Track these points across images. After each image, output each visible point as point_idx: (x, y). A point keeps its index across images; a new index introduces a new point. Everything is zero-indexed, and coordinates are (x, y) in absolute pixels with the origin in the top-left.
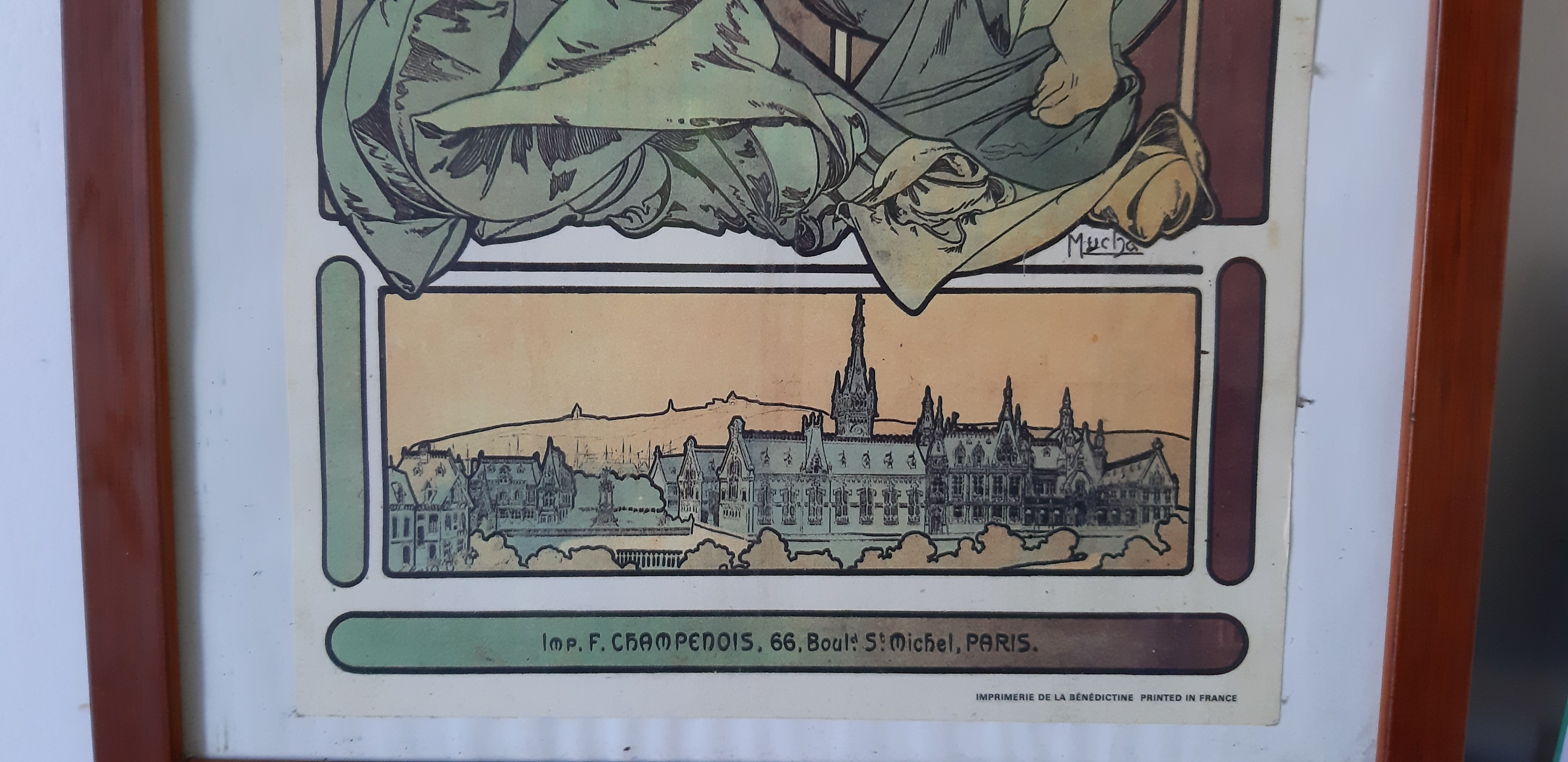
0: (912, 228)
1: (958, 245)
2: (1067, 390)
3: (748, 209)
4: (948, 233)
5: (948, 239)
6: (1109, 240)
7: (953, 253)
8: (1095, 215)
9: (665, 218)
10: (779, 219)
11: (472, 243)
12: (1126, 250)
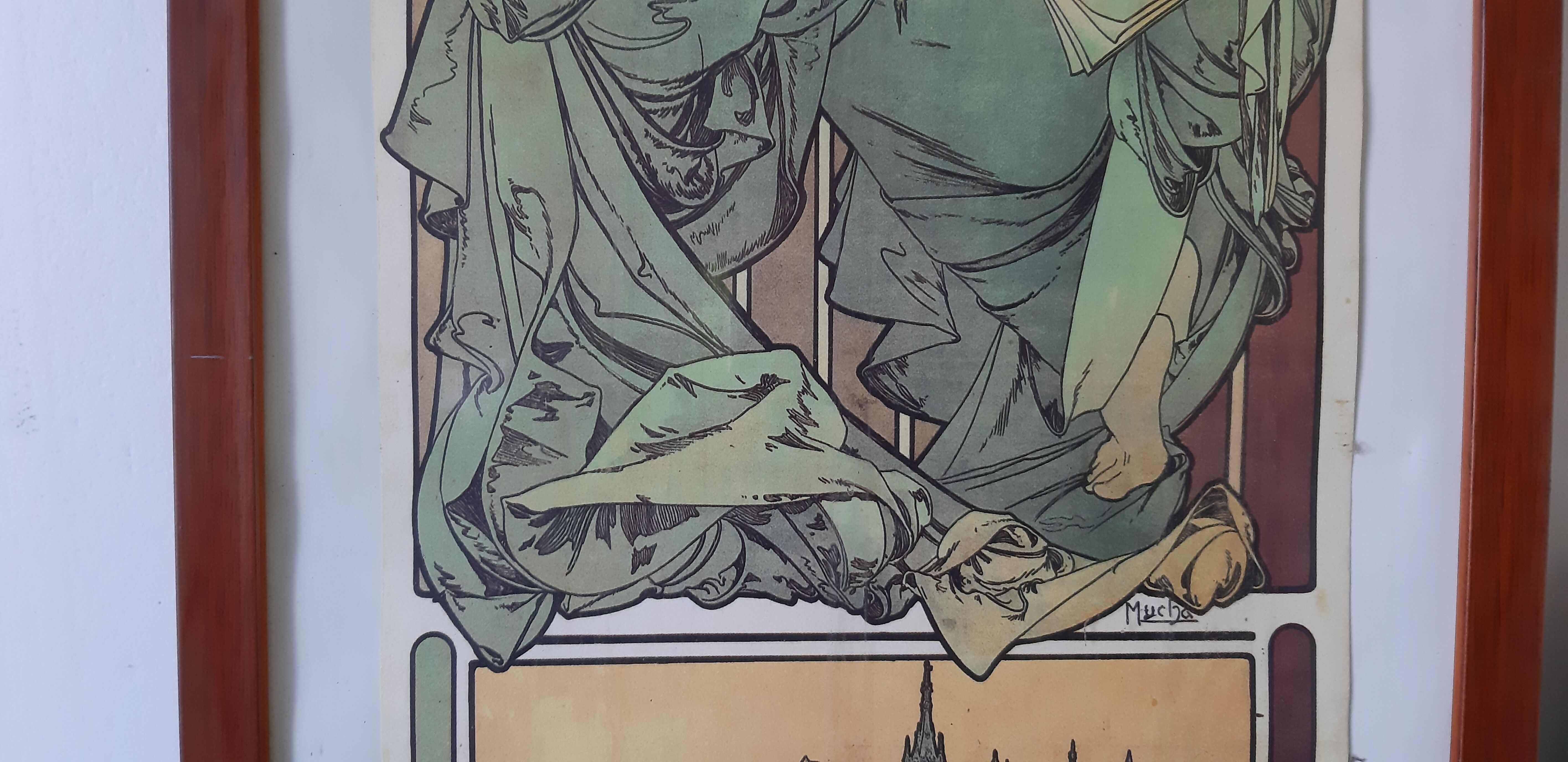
0: (975, 597)
1: (1021, 613)
2: (1129, 752)
3: (819, 579)
4: (1011, 601)
5: (1011, 608)
6: (1164, 608)
7: (1017, 621)
8: (1151, 584)
9: (740, 589)
10: (848, 588)
11: (558, 616)
12: (1181, 618)
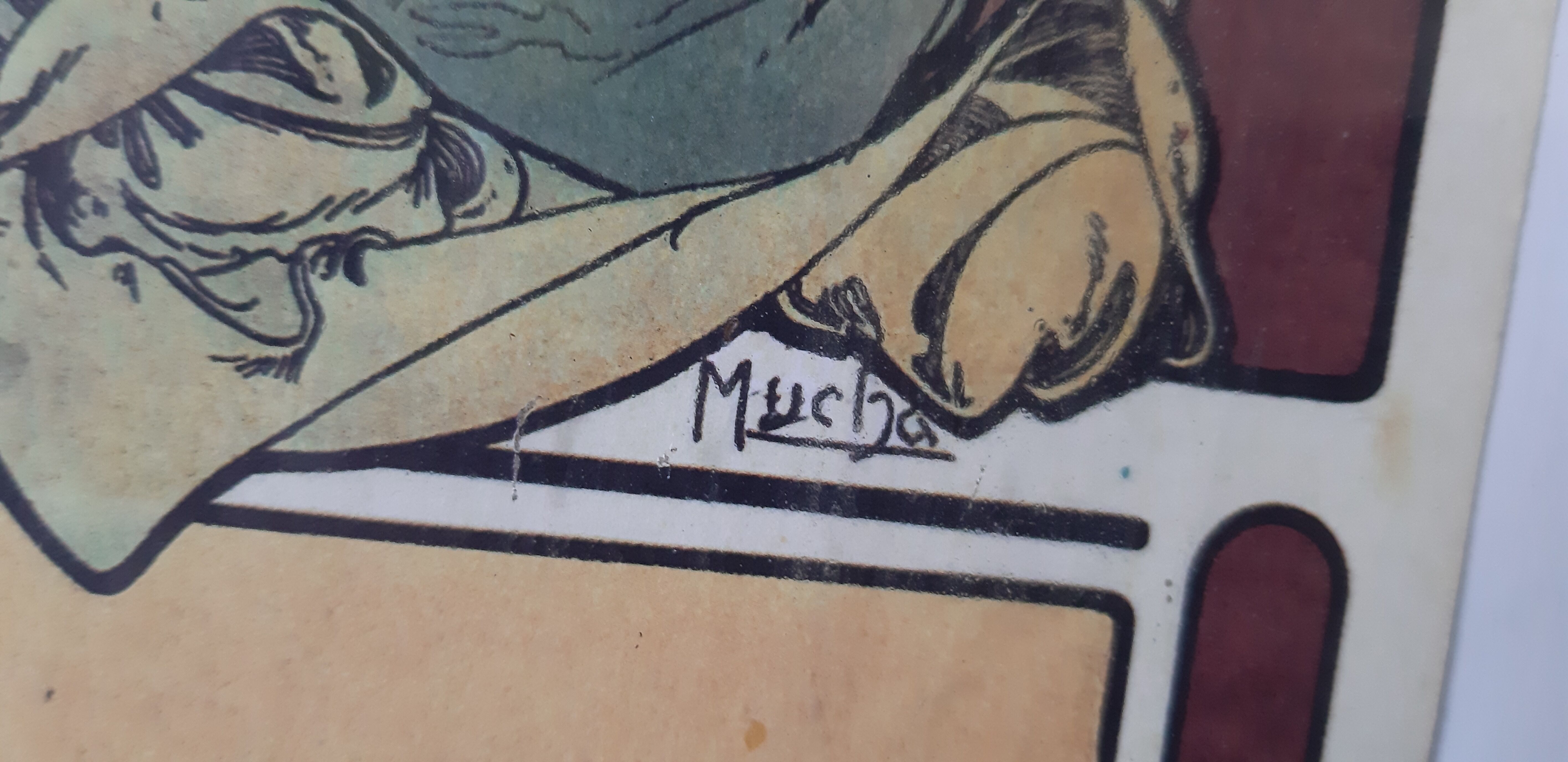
0: (119, 268)
1: (288, 351)
4: (254, 302)
5: (252, 326)
6: (839, 396)
7: (265, 382)
8: (799, 302)
12: (895, 440)
